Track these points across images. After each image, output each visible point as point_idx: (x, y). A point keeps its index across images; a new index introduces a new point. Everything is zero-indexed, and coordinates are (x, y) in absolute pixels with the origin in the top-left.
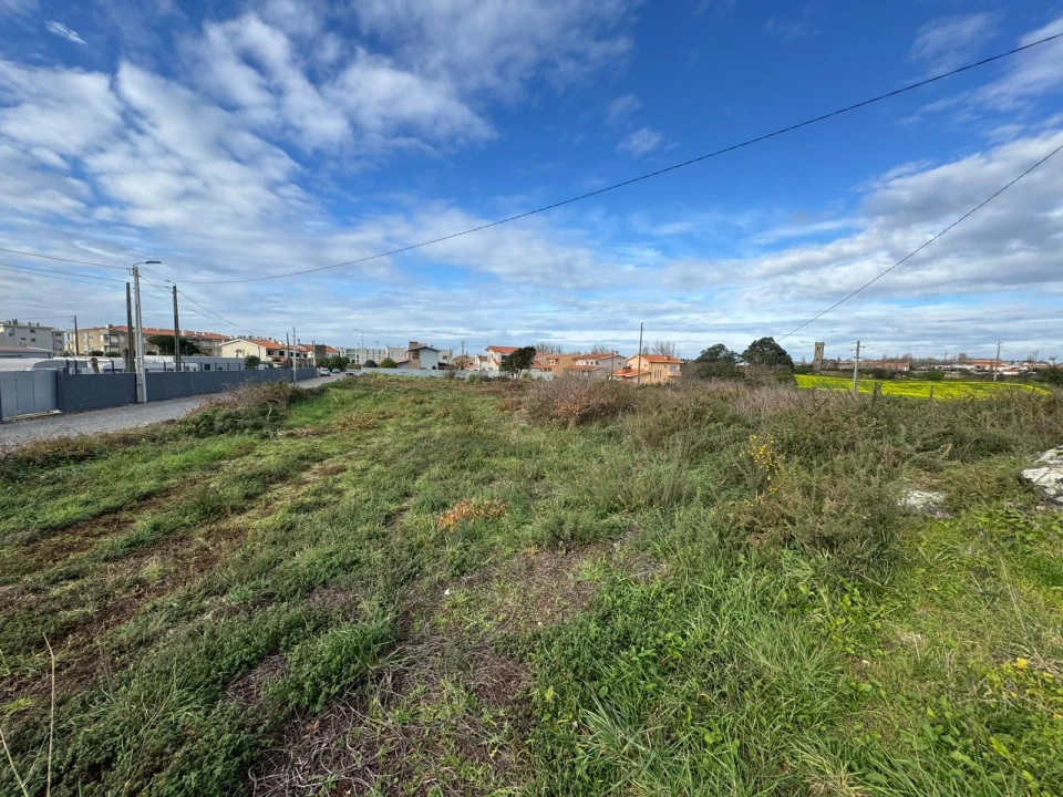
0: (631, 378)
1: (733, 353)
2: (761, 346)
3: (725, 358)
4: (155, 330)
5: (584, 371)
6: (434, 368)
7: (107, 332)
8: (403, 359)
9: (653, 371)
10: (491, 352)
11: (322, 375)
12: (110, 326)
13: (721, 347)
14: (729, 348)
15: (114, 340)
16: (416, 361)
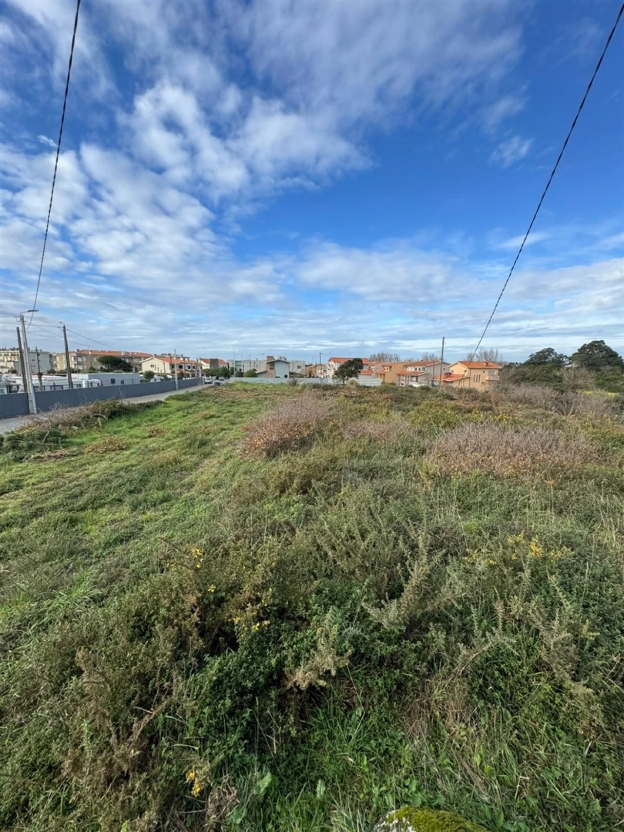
0: (452, 382)
1: (561, 356)
2: (591, 349)
3: (553, 361)
4: (105, 352)
5: (413, 376)
6: (286, 376)
7: (75, 355)
8: (263, 370)
9: (472, 376)
10: (332, 363)
11: (206, 383)
12: (78, 350)
13: (550, 351)
14: (558, 352)
15: (80, 360)
16: (272, 371)
